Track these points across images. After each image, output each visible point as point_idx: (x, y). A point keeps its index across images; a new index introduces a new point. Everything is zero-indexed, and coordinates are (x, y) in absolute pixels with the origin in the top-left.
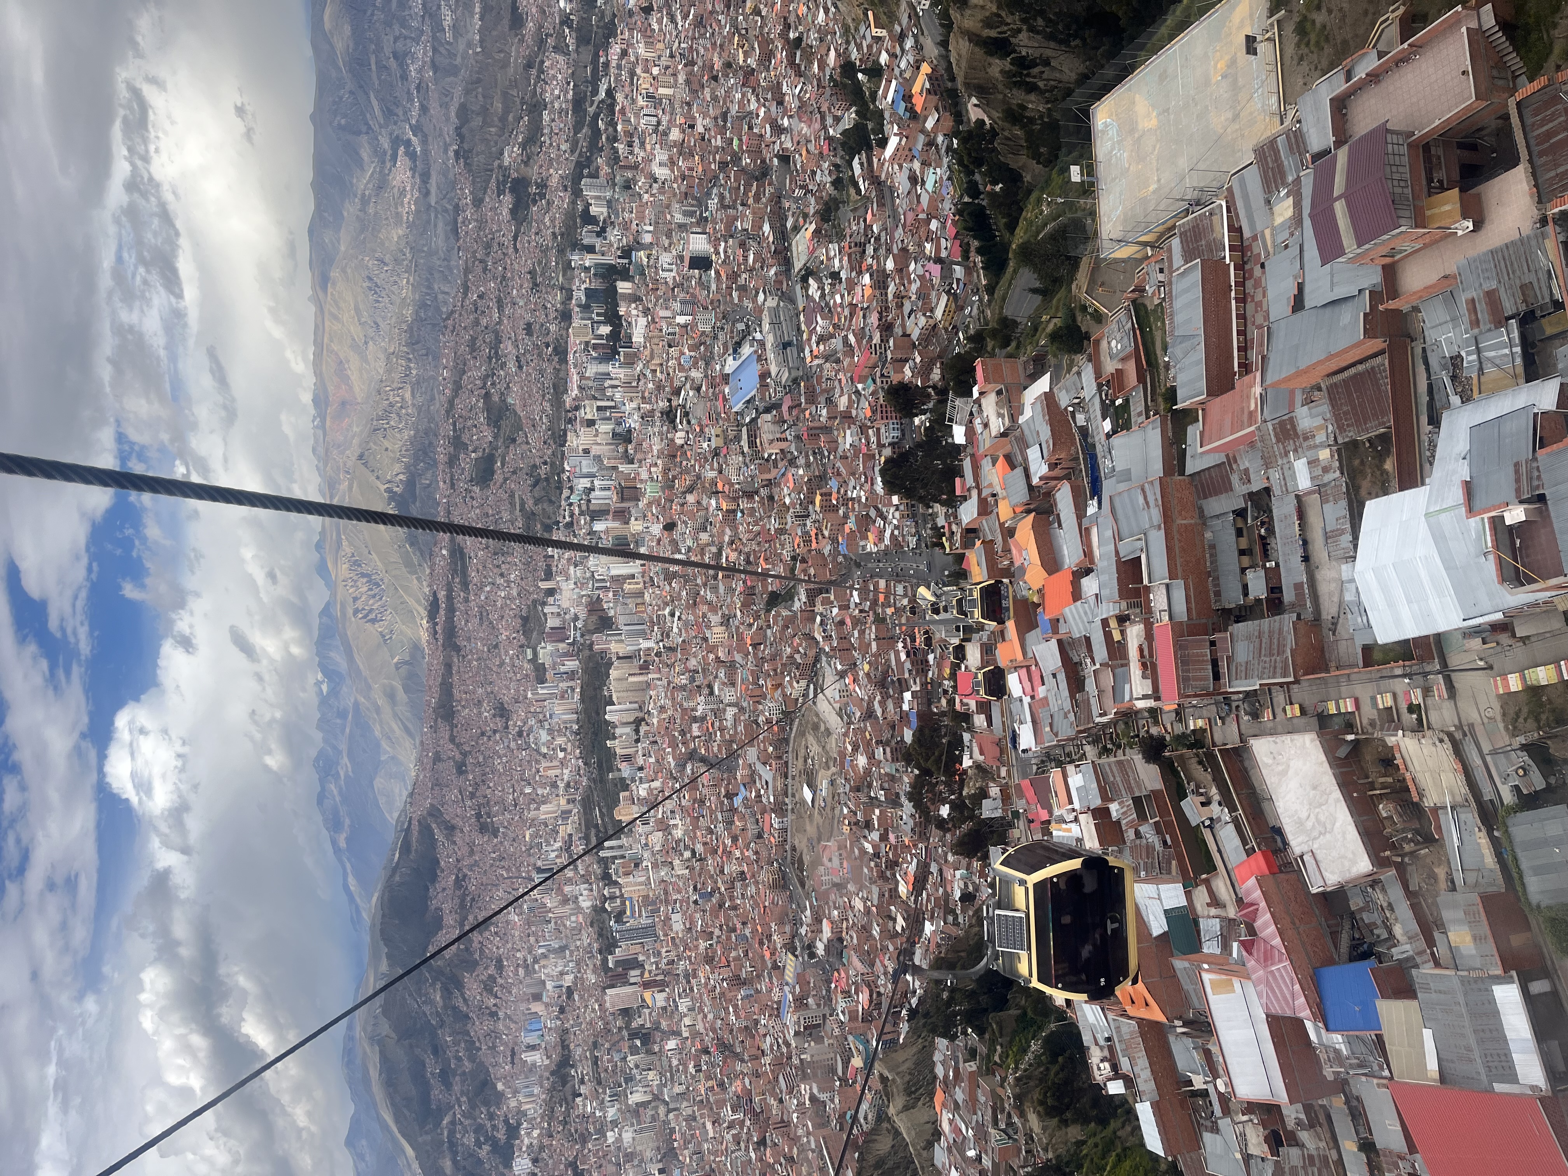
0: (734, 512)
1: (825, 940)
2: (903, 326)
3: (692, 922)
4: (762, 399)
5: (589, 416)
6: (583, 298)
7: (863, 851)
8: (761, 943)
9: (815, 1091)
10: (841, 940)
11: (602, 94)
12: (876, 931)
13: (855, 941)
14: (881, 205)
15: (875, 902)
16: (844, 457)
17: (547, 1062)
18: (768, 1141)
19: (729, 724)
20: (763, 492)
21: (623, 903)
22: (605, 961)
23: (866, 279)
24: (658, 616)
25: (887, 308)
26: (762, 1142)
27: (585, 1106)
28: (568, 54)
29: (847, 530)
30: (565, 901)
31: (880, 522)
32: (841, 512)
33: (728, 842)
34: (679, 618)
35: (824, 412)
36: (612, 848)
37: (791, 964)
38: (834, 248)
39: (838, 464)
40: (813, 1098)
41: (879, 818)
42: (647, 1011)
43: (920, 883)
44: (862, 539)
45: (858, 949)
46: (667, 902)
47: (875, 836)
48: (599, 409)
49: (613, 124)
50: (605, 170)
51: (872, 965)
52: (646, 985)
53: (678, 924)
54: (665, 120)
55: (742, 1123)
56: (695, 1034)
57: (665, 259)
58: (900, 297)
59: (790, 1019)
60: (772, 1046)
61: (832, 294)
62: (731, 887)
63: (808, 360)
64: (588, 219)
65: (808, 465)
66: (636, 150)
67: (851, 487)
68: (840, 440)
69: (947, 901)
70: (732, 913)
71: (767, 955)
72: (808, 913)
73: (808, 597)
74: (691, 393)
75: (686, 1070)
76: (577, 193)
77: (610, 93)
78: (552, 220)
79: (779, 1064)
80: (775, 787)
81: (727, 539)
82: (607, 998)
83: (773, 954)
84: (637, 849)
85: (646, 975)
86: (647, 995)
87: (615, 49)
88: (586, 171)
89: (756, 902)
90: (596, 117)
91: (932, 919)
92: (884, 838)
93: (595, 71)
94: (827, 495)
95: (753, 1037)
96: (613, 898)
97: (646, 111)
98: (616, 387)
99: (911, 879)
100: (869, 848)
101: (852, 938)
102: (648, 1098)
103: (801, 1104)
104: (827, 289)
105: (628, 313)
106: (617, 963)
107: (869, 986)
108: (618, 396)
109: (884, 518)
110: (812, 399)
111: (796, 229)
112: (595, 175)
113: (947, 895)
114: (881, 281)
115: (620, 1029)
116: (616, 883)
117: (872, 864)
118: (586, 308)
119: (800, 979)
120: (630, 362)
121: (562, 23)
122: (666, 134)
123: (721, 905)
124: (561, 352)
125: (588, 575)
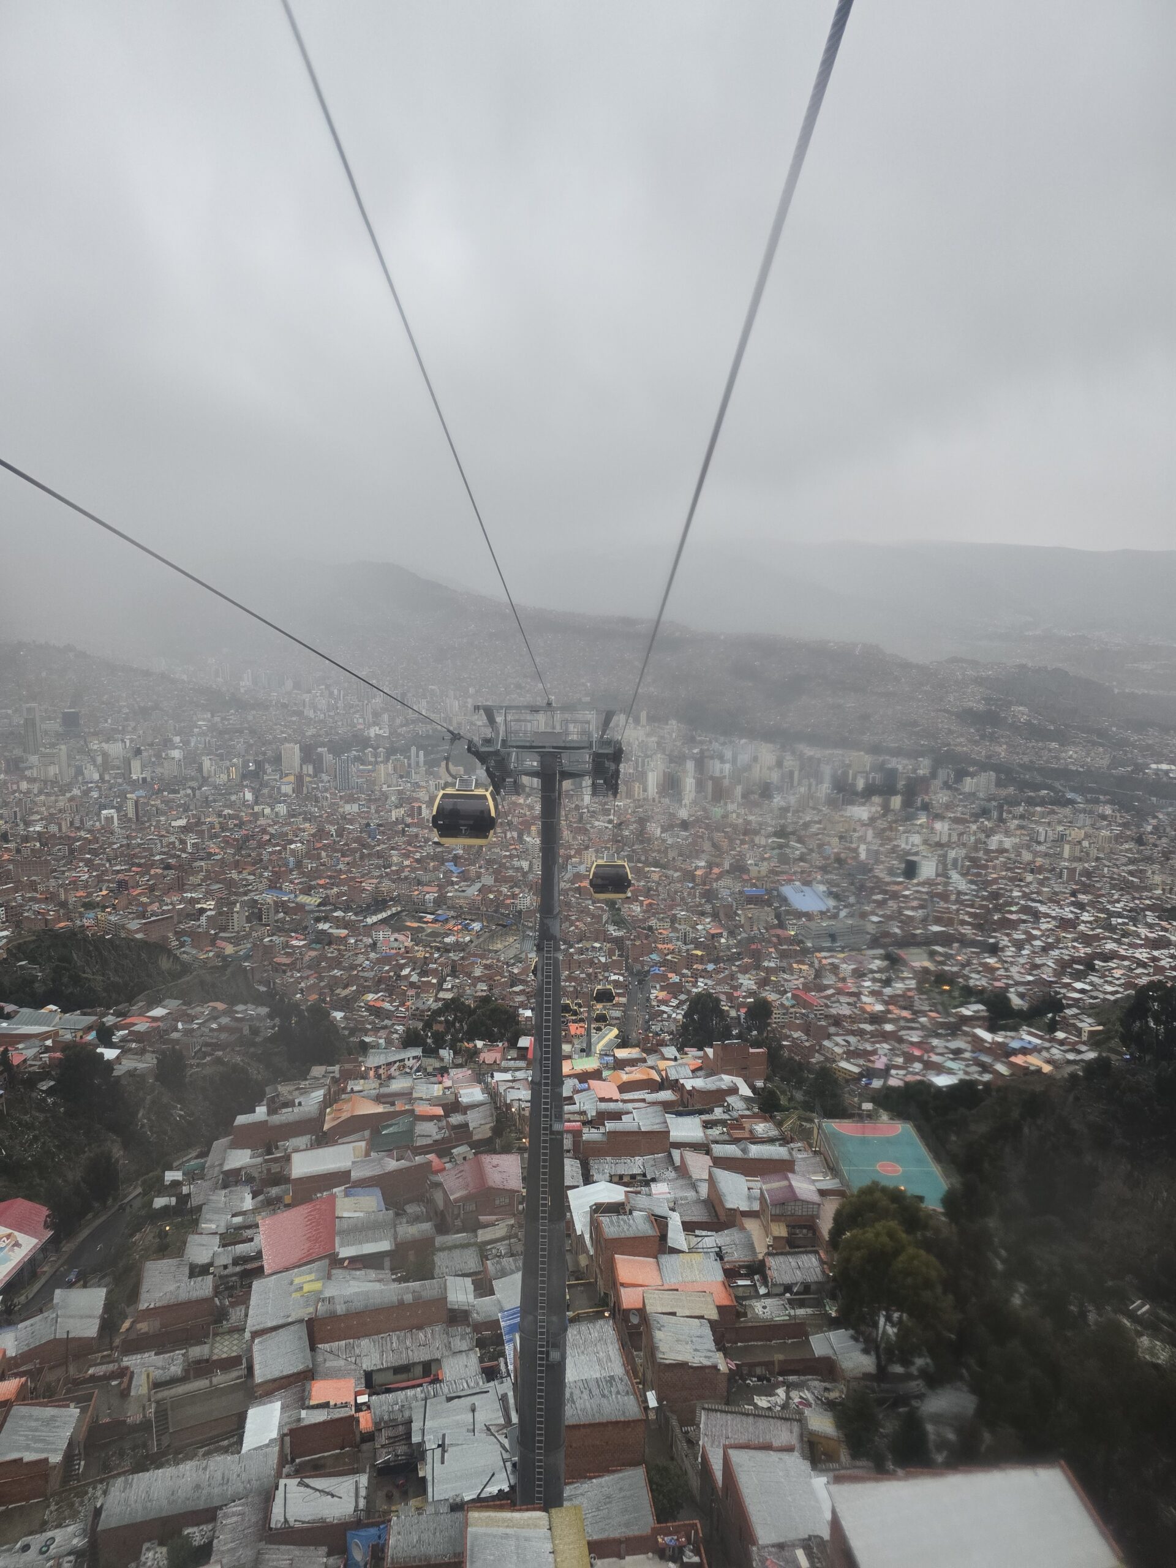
0: (693, 880)
1: (331, 931)
2: (837, 1035)
3: (351, 822)
4: (788, 912)
5: (786, 763)
6: (890, 766)
7: (402, 967)
8: (330, 877)
9: (209, 913)
10: (330, 944)
11: (1070, 795)
12: (337, 973)
13: (329, 955)
14: (942, 1025)
15: (361, 974)
16: (732, 977)
17: (242, 690)
18: (166, 872)
19: (516, 863)
20: (708, 908)
21: (370, 763)
22: (323, 745)
23: (879, 1007)
24: (609, 810)
25: (854, 1022)
26: (168, 867)
27: (204, 720)
28: (1109, 767)
29: (670, 975)
30: (376, 714)
31: (674, 1002)
32: (685, 971)
33: (418, 855)
34: (607, 828)
35: (772, 965)
36: (417, 756)
37: (311, 901)
38: (912, 984)
39: (727, 972)
40: (202, 911)
41: (429, 982)
42: (277, 777)
43: (376, 1011)
44: (661, 986)
45: (322, 957)
46: (370, 800)
47: (414, 978)
48: (791, 773)
49: (1042, 803)
50: (1003, 792)
51: (309, 967)
52: (300, 778)
53: (351, 808)
54: (1042, 848)
55: (184, 850)
56: (256, 816)
57: (916, 839)
58: (861, 1033)
59: (269, 898)
60: (246, 880)
61: (874, 980)
62: (379, 855)
63: (818, 955)
64: (961, 775)
65: (729, 948)
66: (1016, 822)
67: (706, 981)
68: (747, 976)
69: (361, 1030)
70: (358, 855)
71: (321, 882)
72: (353, 917)
73: (617, 937)
74: (798, 852)
75: (225, 806)
76: (984, 767)
77: (1072, 802)
78: (960, 744)
79: (230, 884)
80: (459, 898)
81: (670, 872)
82: (292, 745)
83: (322, 886)
84: (415, 778)
85: (308, 779)
86: (291, 778)
87: (1108, 810)
88: (1003, 777)
89: (367, 874)
90: (1050, 788)
91: (345, 1018)
92: (412, 985)
93: (1091, 791)
94: (701, 960)
95: (254, 864)
96: (376, 756)
97: (1050, 833)
98: (810, 789)
99: (379, 1004)
100: (405, 972)
101: (331, 952)
102: (205, 774)
103: (198, 901)
104: (877, 976)
105: (872, 805)
106: (320, 755)
107: (293, 963)
108: (802, 790)
109: (677, 1007)
110: (783, 955)
111: (932, 954)
112: (999, 784)
113: (366, 1032)
114: (876, 1019)
115: (264, 754)
116: (387, 760)
117: (392, 974)
118: (881, 768)
119: (301, 907)
120: (831, 802)
121: (1136, 765)
122: (1028, 847)
123: (364, 846)
124: (844, 743)
125: (649, 753)
